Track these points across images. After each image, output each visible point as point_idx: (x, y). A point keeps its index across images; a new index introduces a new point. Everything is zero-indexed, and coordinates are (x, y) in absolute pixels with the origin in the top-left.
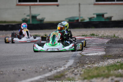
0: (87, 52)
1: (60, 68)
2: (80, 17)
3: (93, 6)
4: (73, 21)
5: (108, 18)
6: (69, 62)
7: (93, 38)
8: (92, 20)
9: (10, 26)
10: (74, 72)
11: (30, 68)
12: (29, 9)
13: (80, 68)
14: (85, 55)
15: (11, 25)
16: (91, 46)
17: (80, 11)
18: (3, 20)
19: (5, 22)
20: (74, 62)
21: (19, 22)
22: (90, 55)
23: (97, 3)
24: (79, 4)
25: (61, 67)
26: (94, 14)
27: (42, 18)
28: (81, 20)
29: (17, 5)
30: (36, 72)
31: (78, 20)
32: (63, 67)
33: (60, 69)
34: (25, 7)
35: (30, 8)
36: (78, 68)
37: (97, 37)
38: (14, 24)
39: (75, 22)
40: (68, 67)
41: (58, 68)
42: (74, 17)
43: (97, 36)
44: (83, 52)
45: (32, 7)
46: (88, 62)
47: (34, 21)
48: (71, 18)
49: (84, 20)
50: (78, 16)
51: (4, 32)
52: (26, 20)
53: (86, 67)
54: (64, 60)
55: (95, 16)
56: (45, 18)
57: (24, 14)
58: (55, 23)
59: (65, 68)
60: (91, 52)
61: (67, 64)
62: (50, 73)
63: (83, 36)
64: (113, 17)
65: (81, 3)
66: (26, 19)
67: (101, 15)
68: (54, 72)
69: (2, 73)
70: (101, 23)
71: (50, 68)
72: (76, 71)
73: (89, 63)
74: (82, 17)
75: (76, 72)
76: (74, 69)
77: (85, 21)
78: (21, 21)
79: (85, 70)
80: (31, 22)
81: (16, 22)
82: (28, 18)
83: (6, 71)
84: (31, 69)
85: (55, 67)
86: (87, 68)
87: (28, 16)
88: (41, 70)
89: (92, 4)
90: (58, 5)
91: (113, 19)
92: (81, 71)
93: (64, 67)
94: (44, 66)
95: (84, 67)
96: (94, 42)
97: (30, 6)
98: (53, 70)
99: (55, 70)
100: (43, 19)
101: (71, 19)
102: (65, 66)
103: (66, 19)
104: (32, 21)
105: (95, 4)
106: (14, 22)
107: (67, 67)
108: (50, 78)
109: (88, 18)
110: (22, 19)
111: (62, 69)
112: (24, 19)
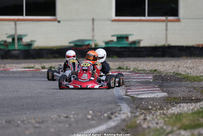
2: (93, 40)
3: (110, 23)
5: (134, 43)
6: (122, 107)
12: (14, 26)
17: (93, 30)
23: (118, 18)
24: (93, 20)
26: (113, 36)
27: (31, 41)
31: (89, 45)
34: (7, 23)
35: (16, 25)
37: (128, 71)
39: (83, 47)
42: (82, 41)
43: (127, 69)
45: (18, 23)
48: (79, 41)
50: (90, 38)
52: (6, 43)
55: (115, 39)
56: (35, 41)
60: (141, 92)
64: (141, 40)
65: (95, 18)
66: (5, 42)
67: (122, 38)
70: (127, 50)
80: (16, 47)
82: (10, 40)
87: (9, 37)
89: (109, 20)
90: (59, 22)
91: (142, 44)
97: (15, 21)
101: (79, 43)
103: (70, 43)
105: (114, 20)
109: (103, 42)
112: (2, 43)
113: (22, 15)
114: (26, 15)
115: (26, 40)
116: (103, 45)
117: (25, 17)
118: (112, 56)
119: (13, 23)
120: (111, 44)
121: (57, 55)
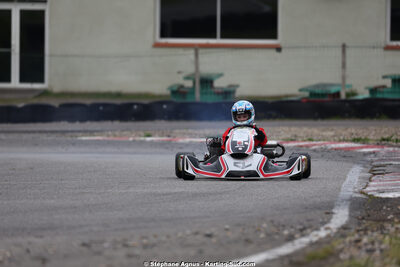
0: (381, 188)
1: (315, 233)
2: (343, 84)
3: (381, 52)
4: (323, 95)
6: (334, 216)
7: (386, 149)
8: (379, 96)
9: (135, 107)
10: (359, 244)
11: (227, 230)
12: (192, 57)
13: (375, 234)
14: (377, 195)
15: (137, 104)
16: (388, 169)
17: (344, 65)
18: (114, 89)
19: (119, 95)
20: (350, 215)
21: (160, 96)
22: (390, 195)
23: (395, 43)
24: (344, 47)
25: (317, 229)
26: (385, 77)
27: (230, 86)
28: (348, 95)
29: (157, 45)
30: (248, 241)
31: (338, 94)
32: (322, 229)
33: (316, 235)
34: (181, 51)
35: (197, 55)
36: (369, 233)
38: (146, 101)
39: (327, 99)
40: (339, 229)
41: (309, 231)
42: (325, 85)
43: (397, 141)
44: (368, 189)
45: (201, 51)
46: (391, 216)
47: (206, 93)
48: (317, 86)
49: (354, 94)
50: (338, 81)
51: (117, 123)
52: (182, 90)
53: (393, 230)
54: (320, 209)
55: (388, 83)
56: (237, 86)
57: (179, 72)
58: (270, 101)
59: (329, 232)
60: (393, 187)
61: (332, 220)
62: (290, 244)
63: (355, 140)
65: (347, 44)
66: (182, 86)
68: (301, 243)
69: (145, 241)
71: (286, 232)
72: (365, 240)
73: (396, 220)
74: (350, 86)
75: (366, 244)
76: (357, 236)
77: (360, 97)
78: (168, 92)
79: (391, 238)
80: (198, 97)
82: (189, 84)
83: (155, 236)
84: (229, 234)
85: (301, 230)
86: (396, 232)
87: (187, 78)
88: (262, 235)
89: (379, 47)
90: (279, 49)
92: (381, 243)
93: (327, 229)
94: (265, 225)
95: (385, 232)
96: (394, 160)
97: (197, 48)
98: (297, 236)
99: (303, 236)
100: (232, 89)
101: (318, 91)
102: (327, 226)
103: (301, 90)
104: (202, 94)
105: (388, 48)
106: (146, 95)
107: (335, 231)
108: (294, 259)
109: (366, 88)
110: (171, 88)
111: (322, 233)
112: (175, 89)
113: (214, 37)
114: (222, 37)
115: (219, 84)
116: (364, 94)
117: (218, 41)
118: (378, 115)
119: (192, 52)
120: (380, 92)
121: (274, 114)
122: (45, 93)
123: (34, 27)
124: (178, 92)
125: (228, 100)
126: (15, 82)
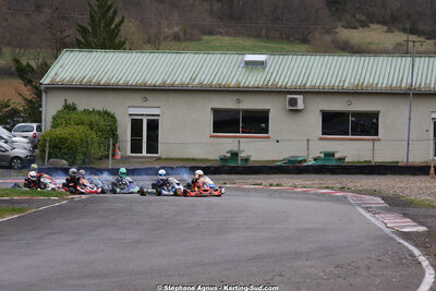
5: (340, 159)
18: (191, 157)
19: (193, 160)
23: (324, 136)
26: (321, 153)
27: (248, 156)
29: (211, 136)
52: (225, 158)
55: (322, 155)
56: (251, 156)
64: (347, 157)
66: (225, 156)
67: (329, 155)
78: (219, 159)
81: (210, 161)
82: (229, 155)
87: (228, 152)
100: (248, 158)
105: (321, 139)
109: (312, 158)
110: (220, 157)
112: (222, 157)
114: (243, 132)
115: (243, 155)
116: (312, 163)
122: (159, 159)
123: (153, 126)
124: (223, 159)
125: (248, 165)
126: (144, 153)
